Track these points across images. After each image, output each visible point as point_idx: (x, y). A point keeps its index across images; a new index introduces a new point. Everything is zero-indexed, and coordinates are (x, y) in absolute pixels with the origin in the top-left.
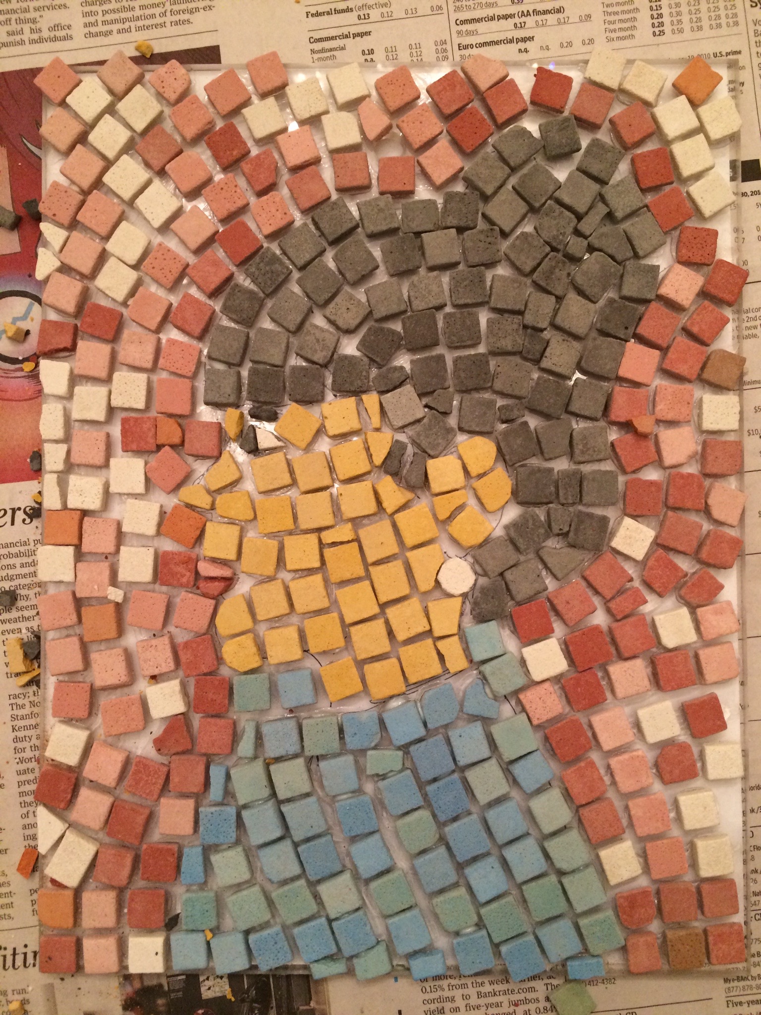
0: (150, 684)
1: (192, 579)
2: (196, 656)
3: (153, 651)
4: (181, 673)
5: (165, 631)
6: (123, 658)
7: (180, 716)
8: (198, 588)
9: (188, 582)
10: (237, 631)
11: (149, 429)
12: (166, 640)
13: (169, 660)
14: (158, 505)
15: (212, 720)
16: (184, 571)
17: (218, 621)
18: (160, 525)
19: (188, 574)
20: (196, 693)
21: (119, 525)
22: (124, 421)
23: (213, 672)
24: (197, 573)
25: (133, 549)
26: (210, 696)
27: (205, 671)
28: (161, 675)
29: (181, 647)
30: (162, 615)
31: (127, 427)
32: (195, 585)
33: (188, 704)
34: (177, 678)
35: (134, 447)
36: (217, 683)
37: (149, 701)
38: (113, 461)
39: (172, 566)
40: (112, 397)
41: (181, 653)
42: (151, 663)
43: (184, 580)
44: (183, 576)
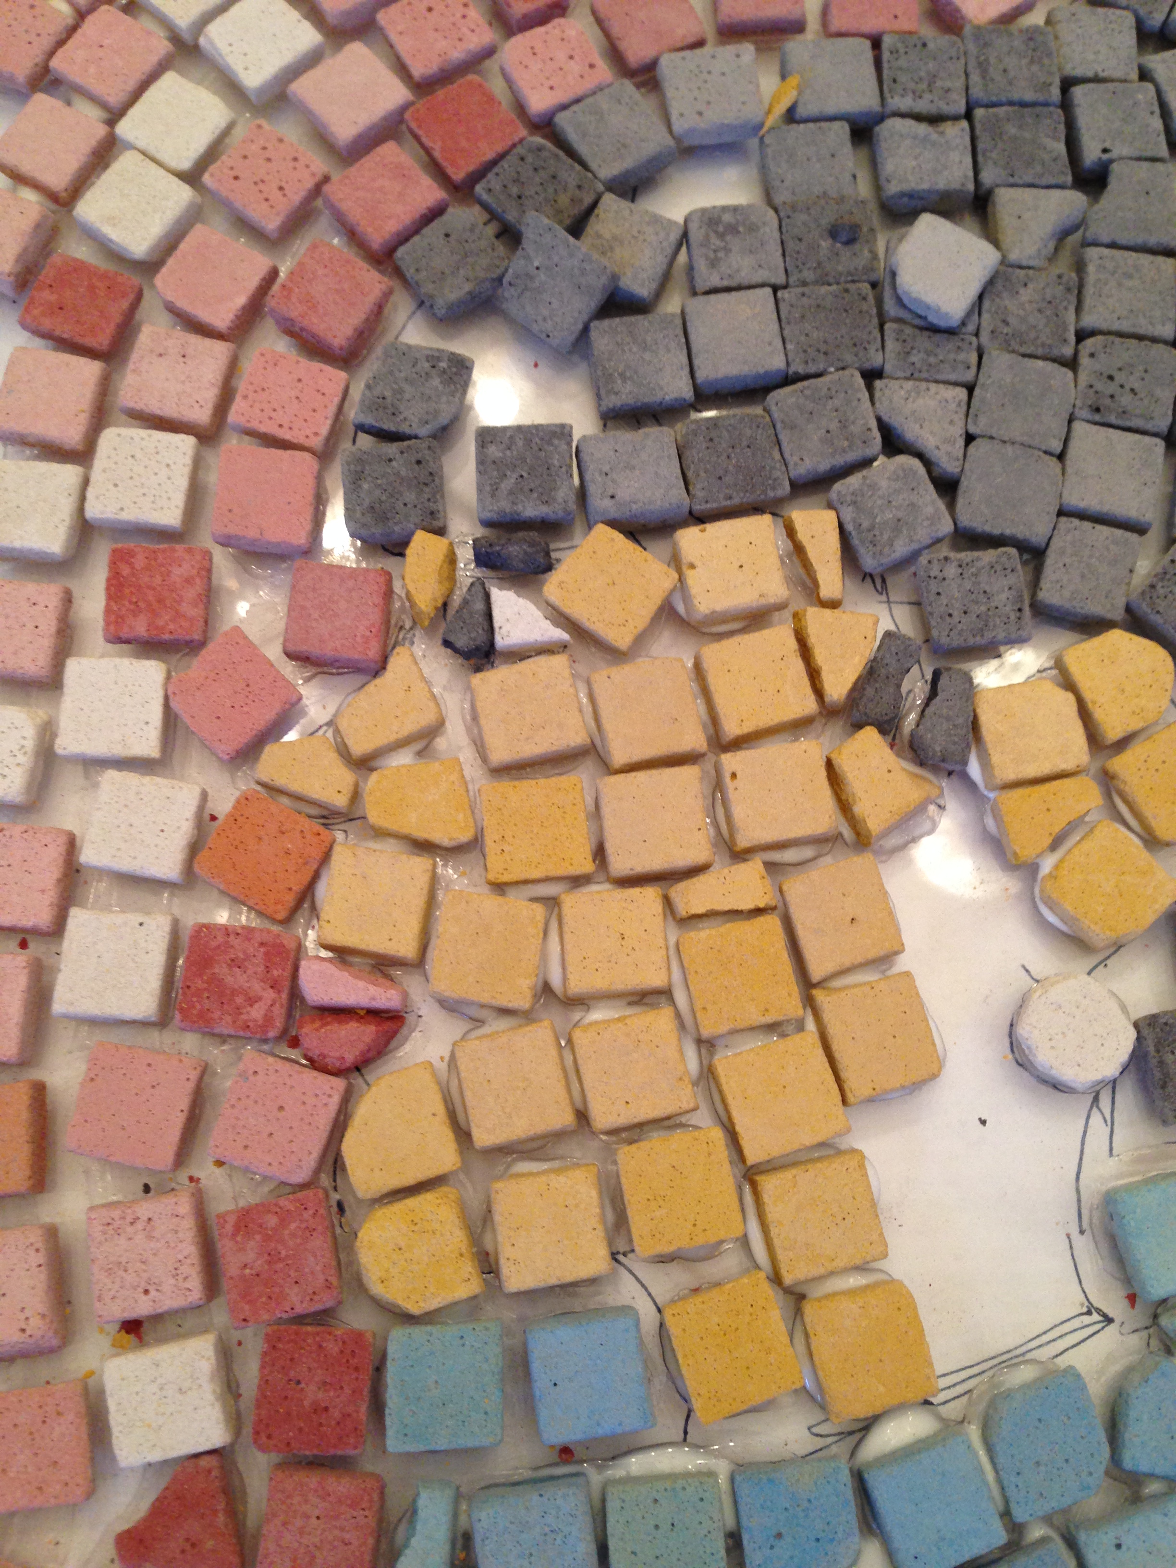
0: (120, 1348)
1: (279, 1012)
2: (273, 1258)
3: (140, 1238)
4: (220, 1315)
5: (183, 1176)
6: (41, 1258)
7: (204, 1462)
8: (294, 1043)
9: (268, 1019)
10: (409, 1179)
11: (189, 581)
12: (184, 1205)
13: (185, 1269)
14: (196, 792)
15: (312, 1479)
16: (257, 987)
17: (350, 1148)
18: (194, 849)
19: (269, 995)
20: (265, 1382)
21: (72, 845)
22: (118, 558)
23: (325, 1312)
24: (295, 994)
25: (108, 919)
26: (312, 1393)
27: (300, 1309)
28: (157, 1318)
29: (229, 1228)
30: (178, 1120)
31: (125, 571)
32: (285, 1031)
33: (235, 1420)
34: (206, 1331)
35: (140, 627)
36: (332, 1348)
37: (112, 1404)
38: (73, 667)
39: (221, 969)
40: (90, 493)
41: (225, 1247)
42: (130, 1278)
43: (256, 1013)
44: (252, 1001)
